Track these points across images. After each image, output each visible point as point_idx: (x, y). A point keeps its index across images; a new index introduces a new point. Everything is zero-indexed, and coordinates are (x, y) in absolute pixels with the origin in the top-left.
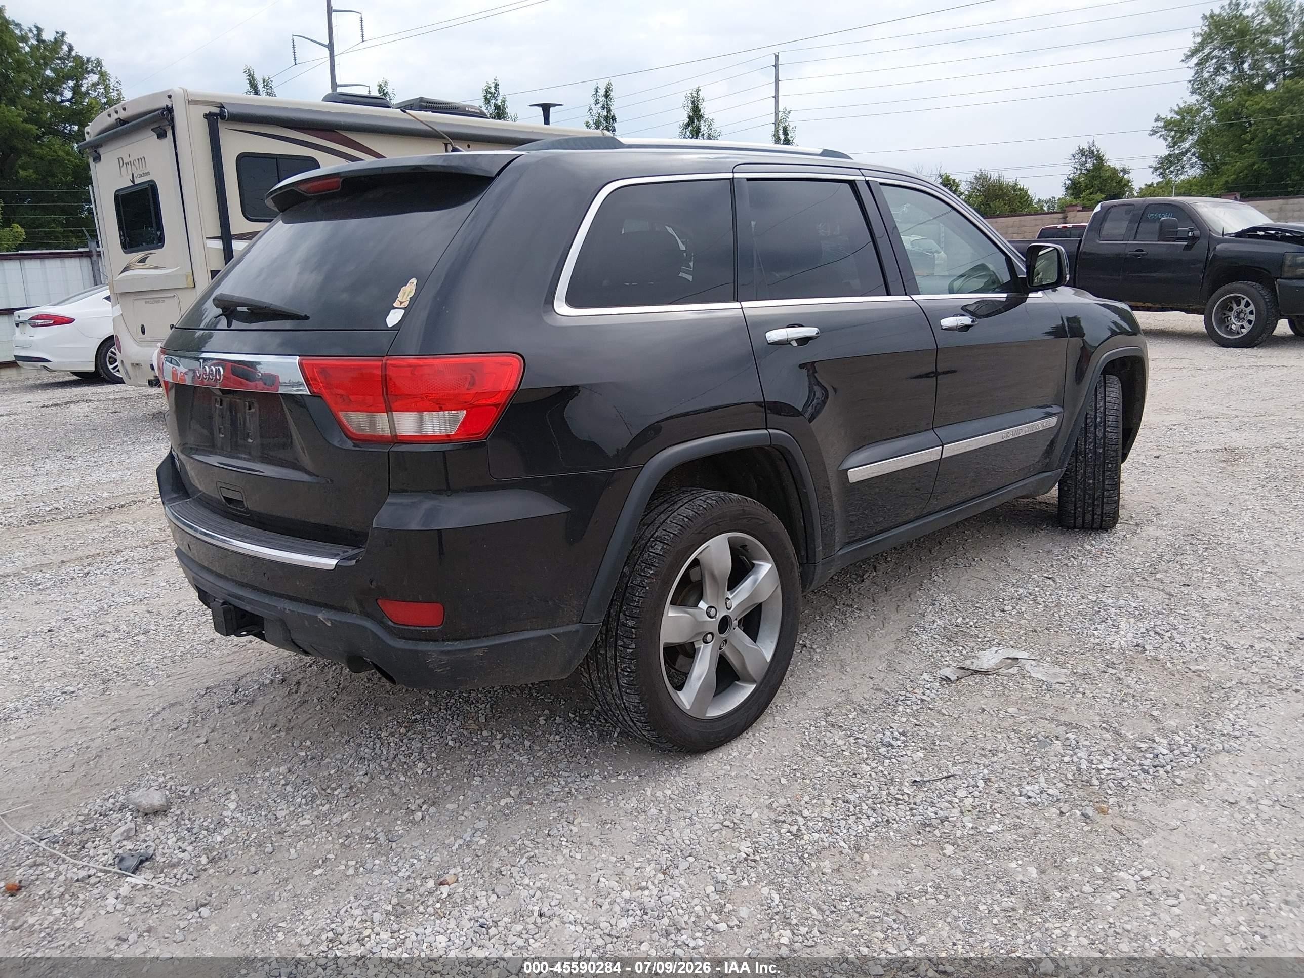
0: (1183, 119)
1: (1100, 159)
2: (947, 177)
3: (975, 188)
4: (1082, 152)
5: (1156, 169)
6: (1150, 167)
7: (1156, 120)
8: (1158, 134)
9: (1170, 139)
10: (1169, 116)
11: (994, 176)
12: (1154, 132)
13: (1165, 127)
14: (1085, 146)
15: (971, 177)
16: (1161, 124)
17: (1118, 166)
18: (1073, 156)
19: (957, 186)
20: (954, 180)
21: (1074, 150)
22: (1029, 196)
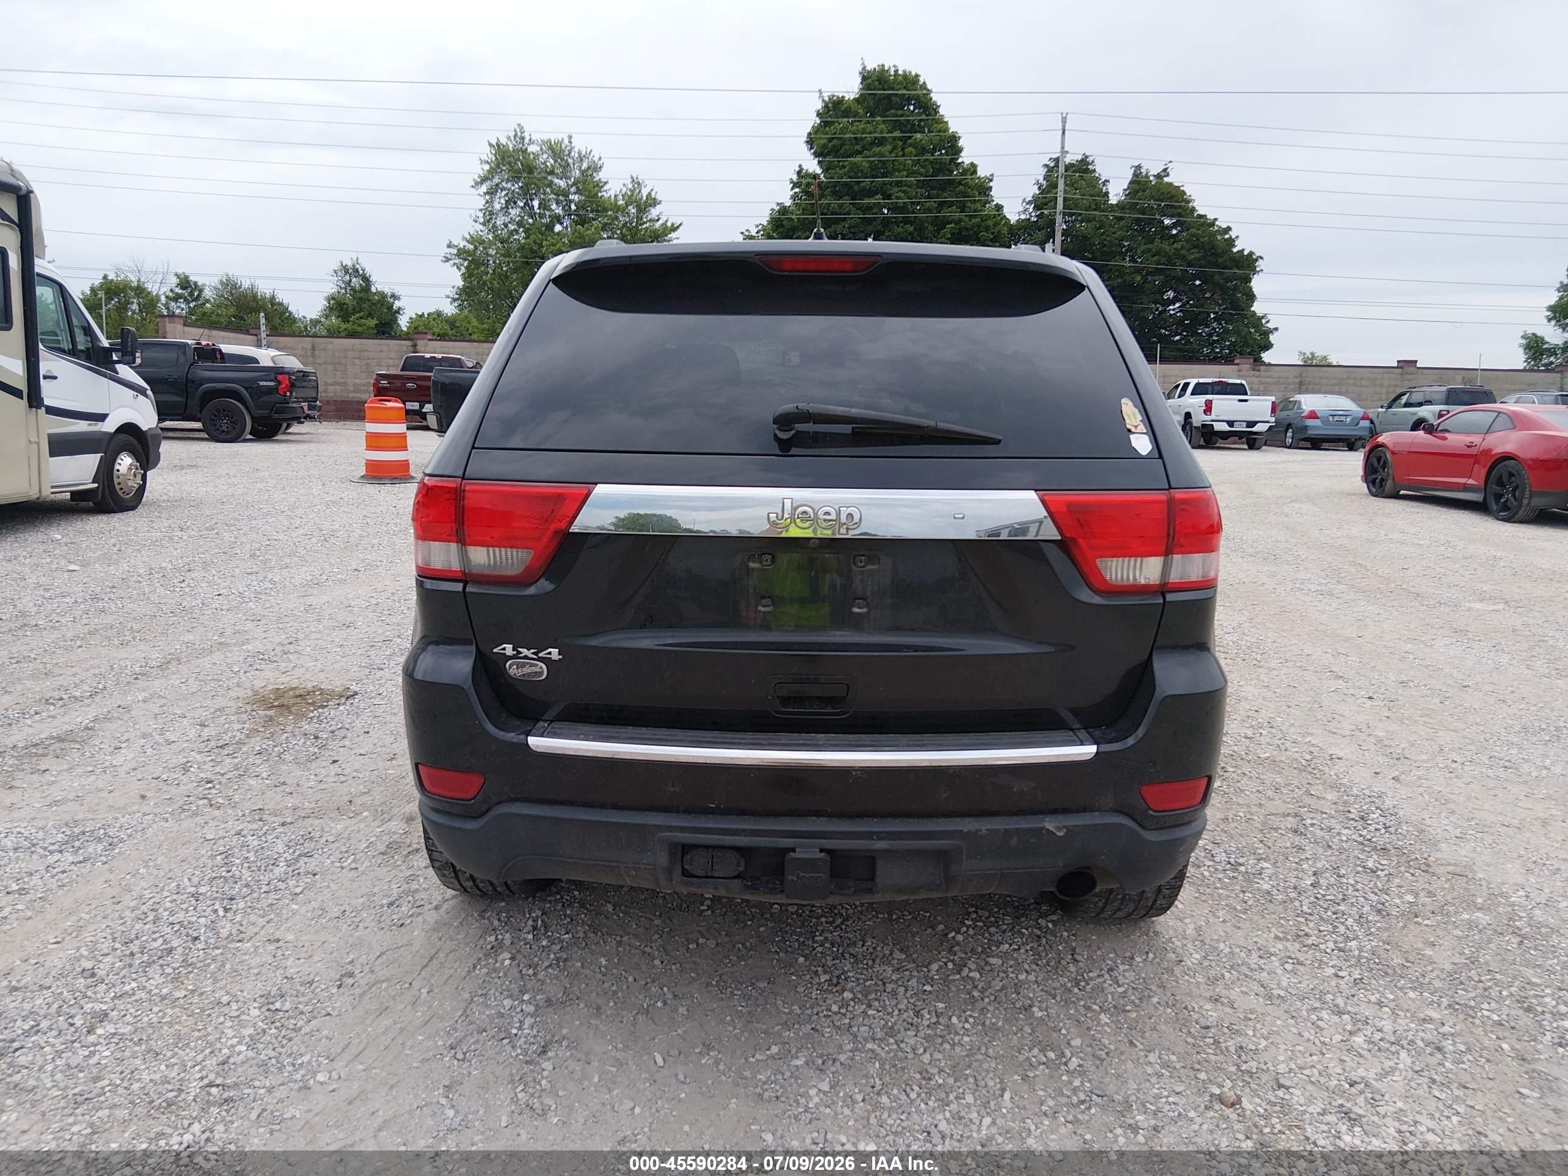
0: (476, 248)
1: (366, 279)
2: (186, 277)
3: (222, 296)
4: (345, 269)
5: (455, 300)
6: (448, 297)
7: (449, 246)
8: (452, 262)
9: (463, 268)
10: (462, 244)
11: (246, 284)
12: (448, 260)
13: (458, 255)
14: (349, 264)
15: (214, 281)
16: (455, 251)
17: (387, 290)
18: (335, 272)
19: (201, 291)
20: (196, 283)
21: (336, 266)
22: (290, 314)
